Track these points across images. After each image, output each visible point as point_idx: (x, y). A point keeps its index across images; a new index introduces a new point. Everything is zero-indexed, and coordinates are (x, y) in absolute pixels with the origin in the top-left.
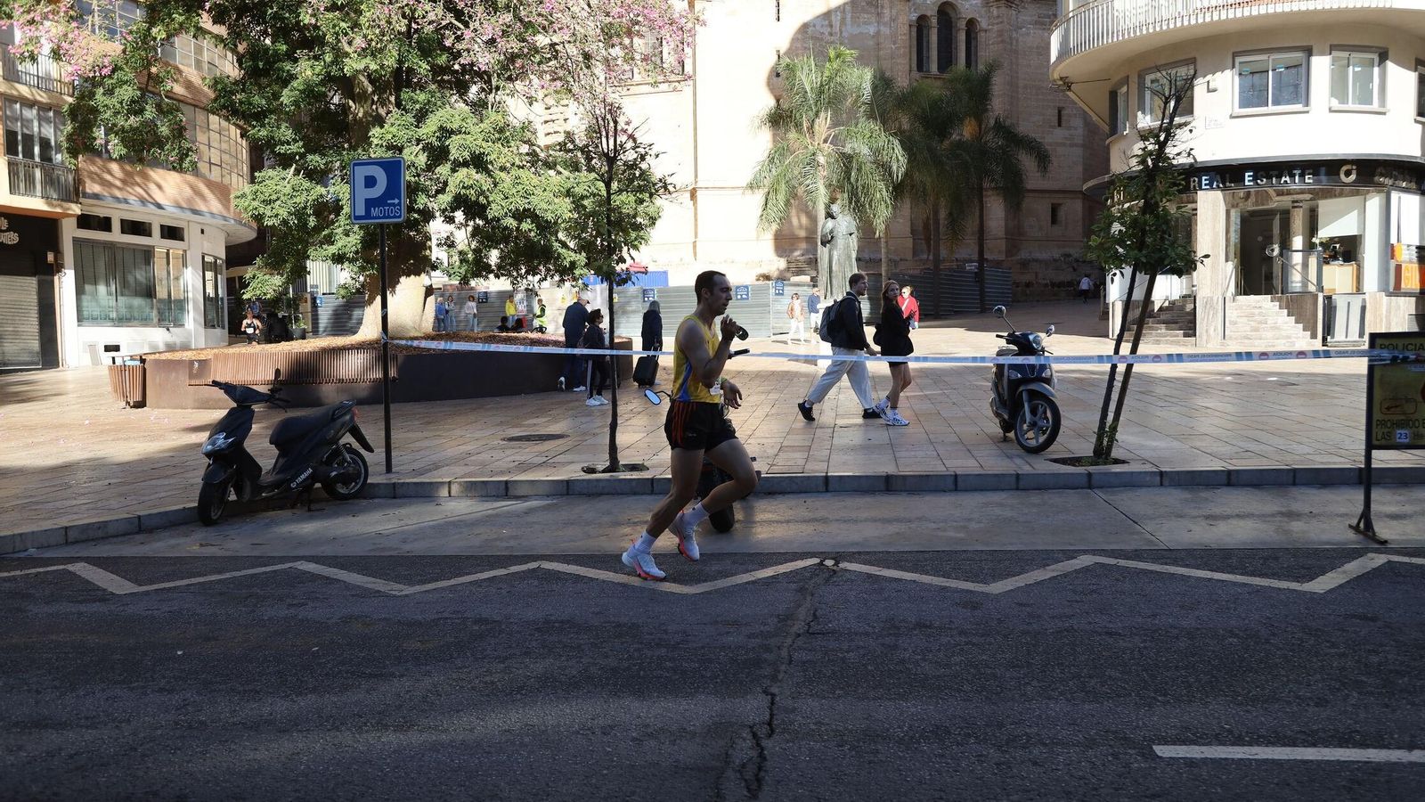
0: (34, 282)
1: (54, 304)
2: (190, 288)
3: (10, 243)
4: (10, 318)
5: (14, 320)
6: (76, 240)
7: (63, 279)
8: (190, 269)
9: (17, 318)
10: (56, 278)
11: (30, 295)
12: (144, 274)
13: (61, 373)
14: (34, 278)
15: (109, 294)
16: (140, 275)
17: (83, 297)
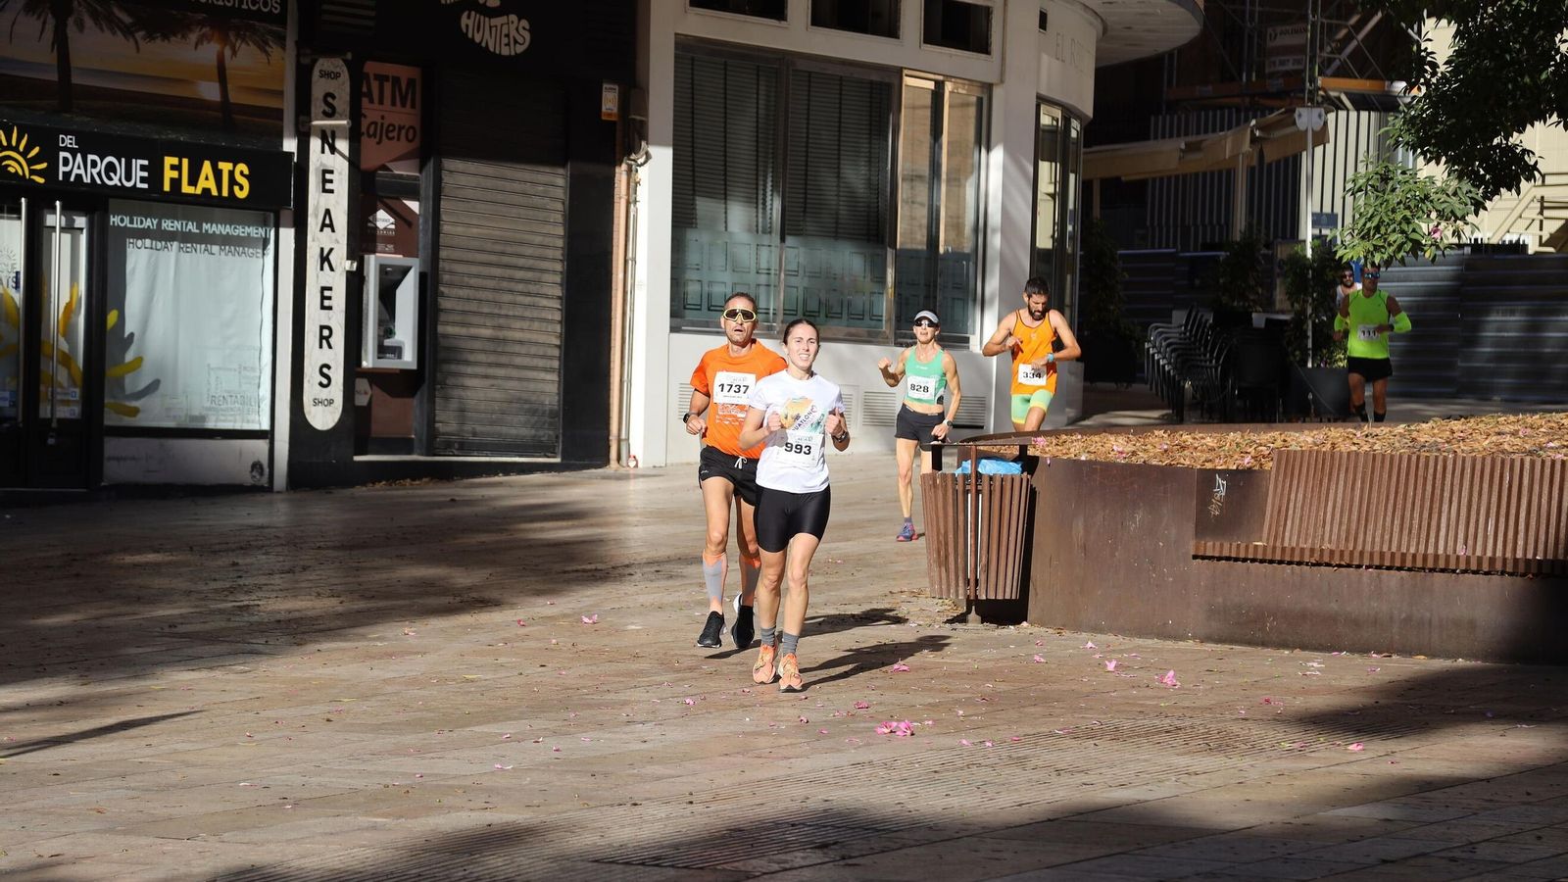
0: (560, 181)
1: (612, 253)
2: (995, 217)
3: (505, 51)
4: (489, 295)
5: (497, 303)
6: (688, 50)
7: (643, 173)
8: (997, 156)
9: (507, 297)
10: (621, 173)
11: (546, 222)
12: (863, 170)
13: (613, 487)
14: (561, 171)
15: (760, 230)
16: (855, 176)
17: (691, 235)
